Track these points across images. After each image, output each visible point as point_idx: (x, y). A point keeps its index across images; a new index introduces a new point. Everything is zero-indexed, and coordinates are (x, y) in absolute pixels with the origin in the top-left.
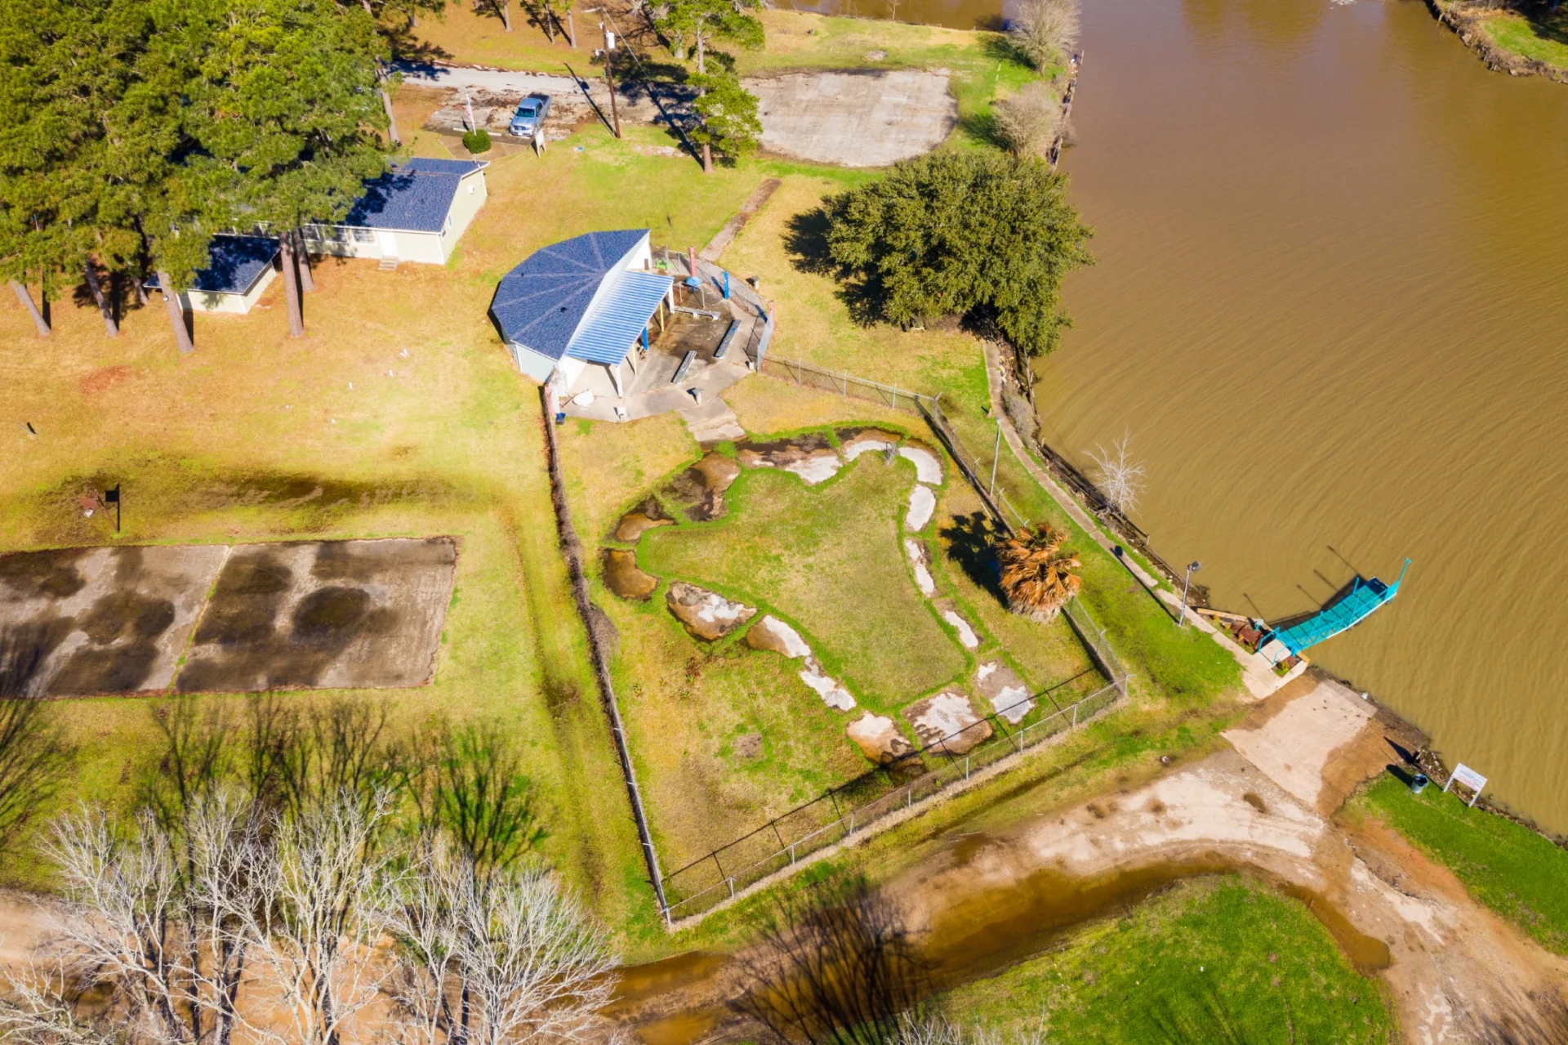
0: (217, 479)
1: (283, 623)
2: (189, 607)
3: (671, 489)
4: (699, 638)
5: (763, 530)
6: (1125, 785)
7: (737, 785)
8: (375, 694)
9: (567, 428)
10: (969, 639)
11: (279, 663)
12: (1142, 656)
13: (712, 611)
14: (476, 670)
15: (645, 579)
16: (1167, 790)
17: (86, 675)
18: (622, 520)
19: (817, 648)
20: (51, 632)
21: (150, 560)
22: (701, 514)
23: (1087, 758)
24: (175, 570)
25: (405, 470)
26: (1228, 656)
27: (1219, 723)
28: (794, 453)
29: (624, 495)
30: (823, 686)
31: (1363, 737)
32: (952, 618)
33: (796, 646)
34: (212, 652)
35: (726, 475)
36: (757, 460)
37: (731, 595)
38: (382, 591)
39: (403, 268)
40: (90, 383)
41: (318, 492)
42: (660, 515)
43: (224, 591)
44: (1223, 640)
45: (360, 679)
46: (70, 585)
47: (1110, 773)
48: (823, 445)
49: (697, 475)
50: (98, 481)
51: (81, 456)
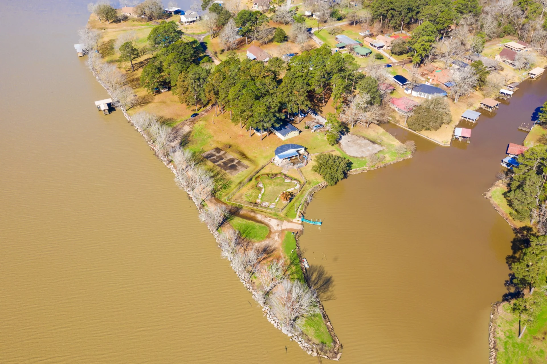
0: (239, 151)
1: (229, 165)
2: (225, 160)
3: (272, 174)
4: (256, 186)
5: (274, 182)
6: (270, 217)
7: (243, 197)
8: (228, 174)
9: (272, 163)
10: (276, 201)
11: (225, 168)
12: (288, 212)
13: (261, 185)
14: (237, 177)
15: (259, 179)
16: (272, 220)
17: (213, 160)
18: (264, 174)
19: (264, 193)
20: (214, 155)
22: (271, 178)
23: (271, 214)
24: (227, 156)
25: (253, 159)
26: (296, 217)
27: (285, 220)
28: (288, 178)
29: (267, 172)
30: (260, 196)
31: (296, 230)
32: (278, 199)
33: (262, 192)
34: (222, 164)
35: (279, 176)
36: (283, 177)
37: (264, 185)
38: (239, 167)
39: (279, 139)
40: (240, 135)
42: (268, 176)
43: (229, 160)
44: (297, 216)
45: (229, 172)
46: (219, 152)
47: (271, 216)
48: (291, 179)
49: (276, 175)
50: (230, 145)
51: (232, 142)
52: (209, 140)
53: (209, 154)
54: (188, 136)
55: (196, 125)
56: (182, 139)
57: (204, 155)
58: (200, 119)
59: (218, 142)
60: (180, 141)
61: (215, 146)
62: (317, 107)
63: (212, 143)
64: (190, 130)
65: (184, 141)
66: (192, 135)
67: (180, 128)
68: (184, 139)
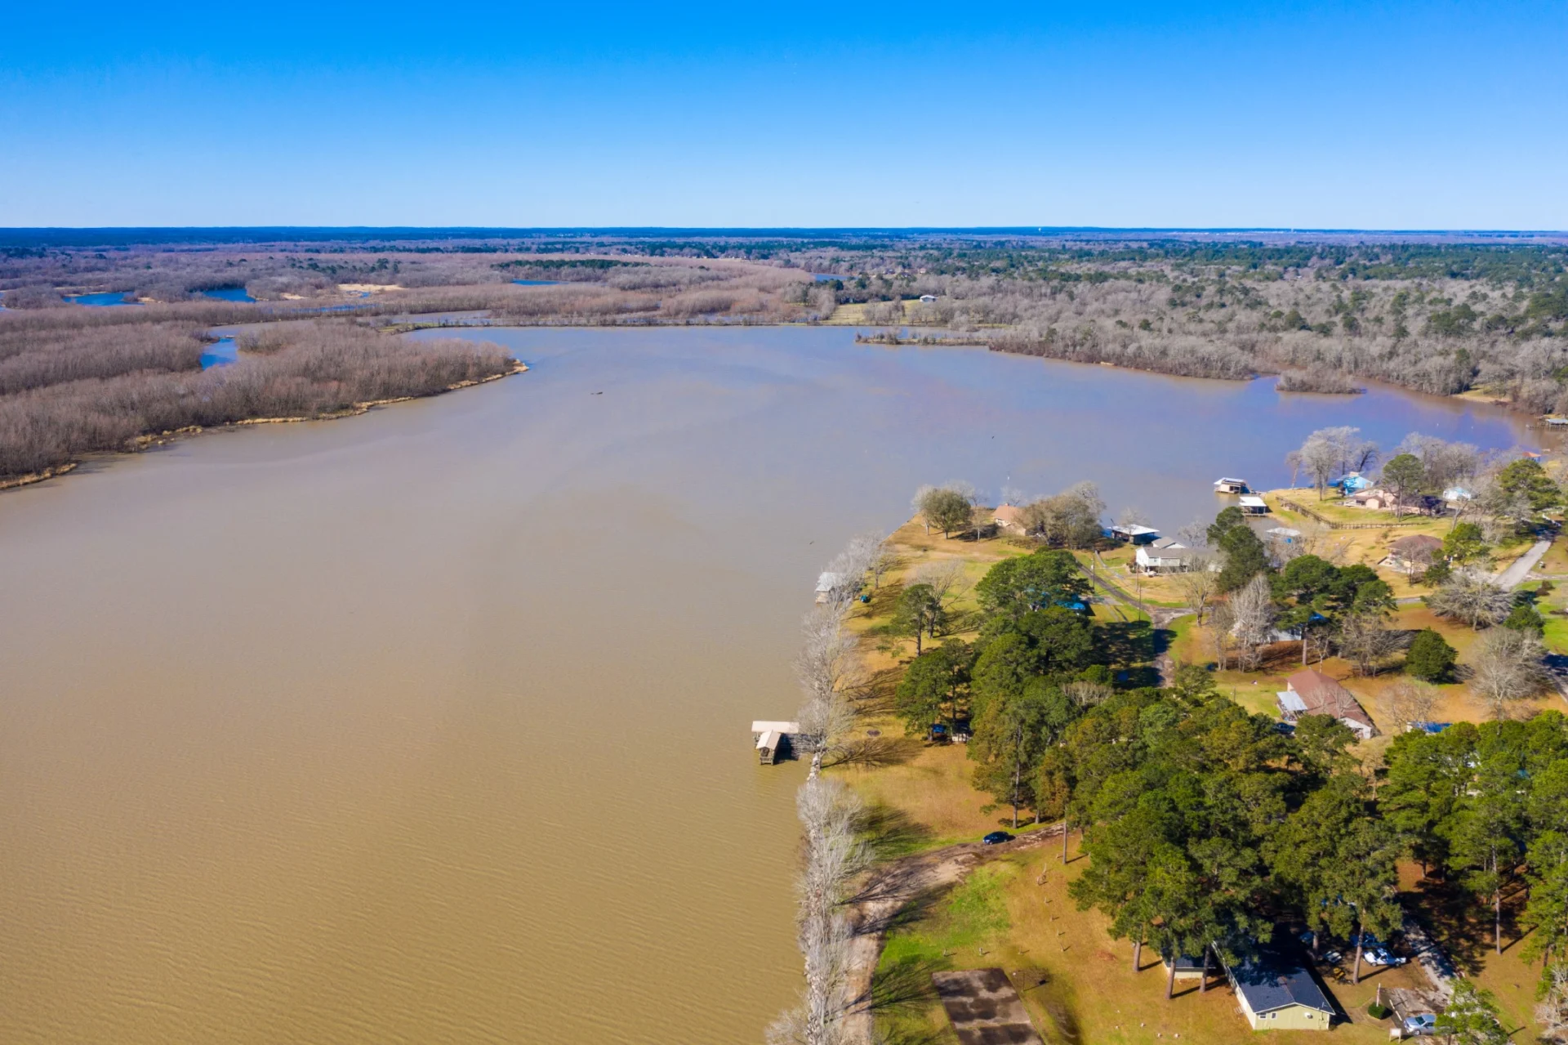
0: (1065, 1006)
2: (995, 1021)
17: (955, 1008)
20: (970, 992)
21: (1013, 1005)
24: (1013, 1011)
34: (978, 1033)
40: (1103, 953)
41: (1072, 1036)
43: (1008, 1027)
46: (992, 988)
50: (1049, 976)
51: (1061, 966)
52: (992, 932)
53: (956, 982)
54: (936, 899)
55: (985, 870)
56: (909, 901)
57: (940, 977)
58: (1008, 857)
59: (1014, 951)
60: (900, 904)
61: (994, 959)
62: (1464, 942)
63: (993, 945)
64: (954, 879)
65: (914, 909)
66: (948, 896)
67: (928, 866)
68: (915, 904)
